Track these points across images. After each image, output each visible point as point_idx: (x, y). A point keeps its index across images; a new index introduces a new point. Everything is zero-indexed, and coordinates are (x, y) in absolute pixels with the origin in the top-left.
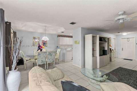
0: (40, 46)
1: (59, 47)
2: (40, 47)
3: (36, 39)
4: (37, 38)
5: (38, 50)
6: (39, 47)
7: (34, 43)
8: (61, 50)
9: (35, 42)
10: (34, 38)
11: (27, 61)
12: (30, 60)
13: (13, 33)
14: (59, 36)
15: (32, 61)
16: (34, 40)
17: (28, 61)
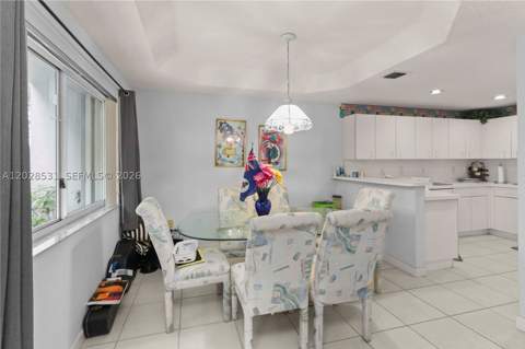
0: (259, 170)
1: (357, 175)
2: (258, 178)
3: (230, 128)
4: (234, 126)
5: (243, 196)
6: (250, 175)
7: (220, 151)
8: (392, 197)
9: (224, 144)
10: (223, 126)
11: (179, 265)
12: (198, 258)
13: (117, 97)
14: (349, 109)
15: (210, 274)
16: (220, 134)
17: (184, 271)
